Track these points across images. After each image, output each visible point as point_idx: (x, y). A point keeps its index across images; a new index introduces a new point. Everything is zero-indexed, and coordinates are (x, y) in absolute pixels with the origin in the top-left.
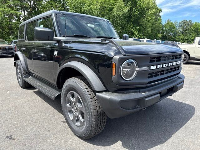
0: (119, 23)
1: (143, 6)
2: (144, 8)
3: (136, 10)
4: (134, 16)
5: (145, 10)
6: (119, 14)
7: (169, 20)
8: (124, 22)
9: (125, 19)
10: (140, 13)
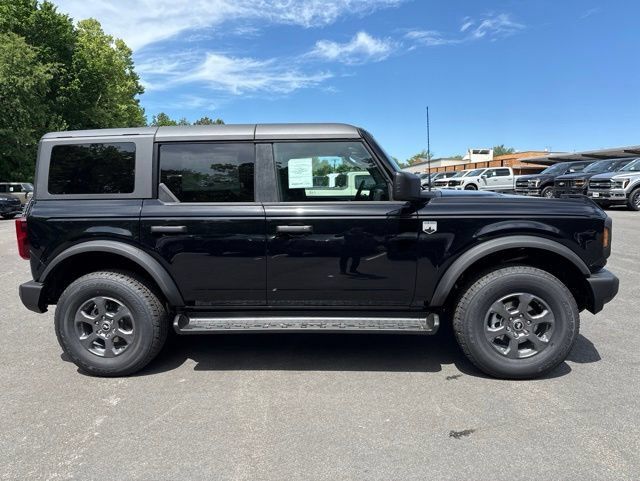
0: (24, 115)
1: (94, 65)
2: (98, 74)
3: (74, 78)
4: (67, 94)
5: (101, 80)
6: (20, 84)
7: (163, 114)
8: (43, 114)
9: (42, 103)
10: (86, 85)
